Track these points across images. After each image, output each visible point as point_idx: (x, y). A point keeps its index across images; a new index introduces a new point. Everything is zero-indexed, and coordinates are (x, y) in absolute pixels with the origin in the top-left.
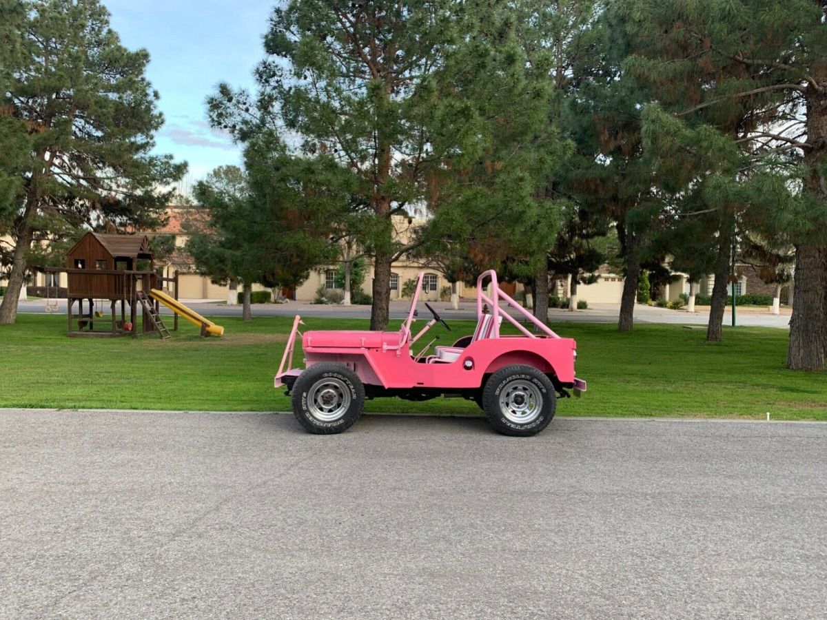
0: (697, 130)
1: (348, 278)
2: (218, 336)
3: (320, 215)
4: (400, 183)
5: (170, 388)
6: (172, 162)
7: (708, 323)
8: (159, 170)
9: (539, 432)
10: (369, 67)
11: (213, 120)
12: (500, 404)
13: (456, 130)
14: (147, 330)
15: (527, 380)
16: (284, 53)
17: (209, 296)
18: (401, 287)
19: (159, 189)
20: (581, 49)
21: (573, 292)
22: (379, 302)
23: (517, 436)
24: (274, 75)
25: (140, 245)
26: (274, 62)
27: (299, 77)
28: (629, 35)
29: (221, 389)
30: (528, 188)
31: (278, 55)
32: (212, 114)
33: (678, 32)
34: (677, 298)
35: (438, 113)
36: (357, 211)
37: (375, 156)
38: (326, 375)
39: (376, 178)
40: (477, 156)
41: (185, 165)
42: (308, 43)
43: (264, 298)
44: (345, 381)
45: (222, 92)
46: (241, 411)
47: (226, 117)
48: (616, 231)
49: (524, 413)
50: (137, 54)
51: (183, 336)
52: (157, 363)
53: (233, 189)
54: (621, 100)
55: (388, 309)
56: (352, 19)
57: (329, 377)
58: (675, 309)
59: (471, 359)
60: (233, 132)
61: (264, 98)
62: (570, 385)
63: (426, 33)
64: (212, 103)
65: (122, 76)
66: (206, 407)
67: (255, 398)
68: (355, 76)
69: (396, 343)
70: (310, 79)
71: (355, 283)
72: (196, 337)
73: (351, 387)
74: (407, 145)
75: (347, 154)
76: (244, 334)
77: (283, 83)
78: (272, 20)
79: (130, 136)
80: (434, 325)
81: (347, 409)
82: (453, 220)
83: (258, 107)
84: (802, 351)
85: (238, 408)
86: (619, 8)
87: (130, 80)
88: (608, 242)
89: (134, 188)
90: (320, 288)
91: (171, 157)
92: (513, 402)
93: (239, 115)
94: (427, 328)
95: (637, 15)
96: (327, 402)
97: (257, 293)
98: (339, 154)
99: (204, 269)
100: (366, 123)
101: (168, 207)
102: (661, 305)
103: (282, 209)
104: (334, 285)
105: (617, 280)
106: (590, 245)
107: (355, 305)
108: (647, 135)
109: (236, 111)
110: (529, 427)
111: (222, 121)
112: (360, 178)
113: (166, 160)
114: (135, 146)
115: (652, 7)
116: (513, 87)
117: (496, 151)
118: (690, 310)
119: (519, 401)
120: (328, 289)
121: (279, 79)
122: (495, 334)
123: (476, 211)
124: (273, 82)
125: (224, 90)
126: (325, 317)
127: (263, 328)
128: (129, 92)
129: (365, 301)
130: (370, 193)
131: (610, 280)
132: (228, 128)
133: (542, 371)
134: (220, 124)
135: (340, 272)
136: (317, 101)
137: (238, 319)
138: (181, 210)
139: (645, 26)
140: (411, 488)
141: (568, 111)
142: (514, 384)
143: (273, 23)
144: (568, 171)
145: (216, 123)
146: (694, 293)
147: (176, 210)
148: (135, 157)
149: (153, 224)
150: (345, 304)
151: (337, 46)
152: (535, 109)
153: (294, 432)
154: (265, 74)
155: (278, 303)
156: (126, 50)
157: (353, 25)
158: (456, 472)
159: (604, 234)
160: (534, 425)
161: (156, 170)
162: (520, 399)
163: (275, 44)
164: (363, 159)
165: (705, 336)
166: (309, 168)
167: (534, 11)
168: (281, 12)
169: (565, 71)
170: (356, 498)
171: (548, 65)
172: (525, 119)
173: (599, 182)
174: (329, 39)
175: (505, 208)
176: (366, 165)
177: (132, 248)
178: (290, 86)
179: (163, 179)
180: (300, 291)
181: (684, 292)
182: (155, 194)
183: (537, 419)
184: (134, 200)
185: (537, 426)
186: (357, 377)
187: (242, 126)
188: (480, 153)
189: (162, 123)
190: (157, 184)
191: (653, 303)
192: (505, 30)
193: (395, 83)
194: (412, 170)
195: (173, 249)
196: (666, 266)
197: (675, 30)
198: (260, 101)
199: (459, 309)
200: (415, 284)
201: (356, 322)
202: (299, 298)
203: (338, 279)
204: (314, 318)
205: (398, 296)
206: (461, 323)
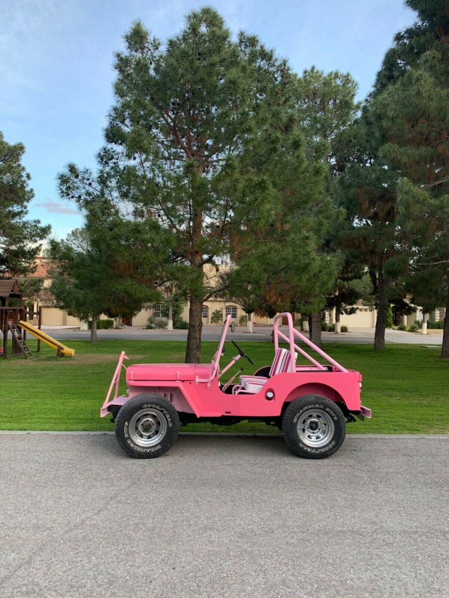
0: (442, 199)
1: (171, 309)
2: (70, 357)
3: (145, 266)
4: (210, 240)
5: (22, 406)
6: (39, 225)
7: (441, 343)
8: (29, 231)
9: (331, 454)
10: (186, 152)
11: (63, 192)
12: (298, 430)
13: (254, 199)
14: (16, 352)
15: (321, 409)
16: (120, 142)
17: (67, 324)
18: (210, 315)
19: (30, 245)
20: (342, 143)
21: (337, 320)
22: (193, 334)
23: (312, 458)
24: (112, 158)
25: (12, 287)
26: (112, 149)
27: (130, 158)
28: (384, 129)
29: (64, 408)
30: (312, 245)
31: (116, 144)
32: (62, 187)
33: (422, 126)
34: (412, 323)
35: (240, 186)
36: (176, 262)
37: (190, 219)
38: (145, 406)
39: (191, 236)
40: (270, 220)
41: (49, 227)
42: (136, 131)
43: (108, 325)
44: (162, 411)
45: (70, 171)
46: (76, 430)
47: (74, 190)
48: (368, 275)
49: (318, 438)
50: (15, 147)
51: (43, 357)
52: (17, 382)
53: (86, 245)
54: (378, 178)
55: (200, 339)
56: (173, 116)
57: (147, 408)
58: (412, 332)
59: (271, 390)
60: (79, 201)
61: (103, 175)
62: (357, 413)
63: (230, 124)
64: (62, 179)
65: (4, 163)
66: (48, 426)
67: (90, 416)
68: (174, 159)
69: (207, 376)
70: (138, 160)
71: (176, 313)
72: (53, 357)
73: (168, 416)
74: (215, 211)
75: (168, 218)
76: (90, 355)
77: (119, 164)
78: (110, 116)
79: (8, 206)
80: (240, 359)
81: (164, 436)
82: (253, 270)
83: (98, 182)
85: (74, 427)
86: (377, 108)
87: (9, 166)
88: (363, 284)
89: (11, 244)
90: (150, 317)
91: (39, 222)
92: (308, 428)
93: (84, 188)
94: (233, 362)
95: (391, 113)
96: (146, 429)
97: (104, 321)
98: (162, 218)
99: (62, 304)
100: (183, 195)
101: (36, 258)
102: (402, 329)
103: (115, 261)
104: (160, 315)
105: (368, 310)
106: (350, 286)
107: (176, 330)
108: (401, 204)
109: (81, 185)
110: (323, 450)
111: (70, 193)
112: (178, 237)
113: (35, 224)
114: (11, 214)
115: (402, 108)
116: (298, 166)
117: (284, 215)
118: (423, 333)
119: (314, 427)
120: (157, 318)
121: (116, 161)
122: (293, 368)
123: (270, 262)
124: (111, 164)
125: (72, 169)
126: (152, 339)
127: (106, 349)
128: (8, 174)
129: (183, 326)
130: (187, 248)
131: (363, 310)
132: (74, 199)
133: (332, 400)
134: (68, 195)
135: (165, 305)
136: (144, 177)
137: (87, 342)
138: (48, 260)
139: (397, 121)
140: (221, 529)
141: (337, 186)
142: (310, 412)
143: (112, 118)
144: (337, 231)
145: (65, 195)
146: (426, 320)
147: (44, 261)
148: (12, 222)
149: (24, 271)
150: (169, 329)
151: (161, 137)
152: (316, 183)
153: (118, 456)
154: (105, 157)
155: (118, 328)
156: (7, 144)
157: (173, 121)
158: (263, 504)
159: (360, 278)
160: (327, 449)
161: (28, 231)
162: (314, 425)
163: (113, 135)
164: (181, 222)
165: (440, 354)
166: (136, 229)
167: (307, 116)
168: (118, 110)
169: (330, 159)
170: (168, 542)
171: (324, 150)
172: (308, 190)
173: (361, 239)
174: (154, 130)
175: (294, 260)
176: (183, 227)
177: (5, 290)
178: (124, 166)
179: (32, 237)
180: (135, 320)
181: (417, 319)
182: (27, 249)
183: (330, 443)
184: (10, 253)
185: (330, 450)
186: (173, 407)
187: (86, 197)
188: (274, 217)
189: (33, 197)
190: (28, 242)
191: (396, 327)
192: (290, 125)
193: (206, 164)
194: (220, 231)
195: (40, 289)
196: (407, 301)
197: (419, 125)
198: (100, 177)
199: (253, 333)
200: (220, 313)
201: (177, 343)
202: (135, 325)
203: (164, 310)
204: (145, 341)
205: (208, 323)
206: (255, 344)
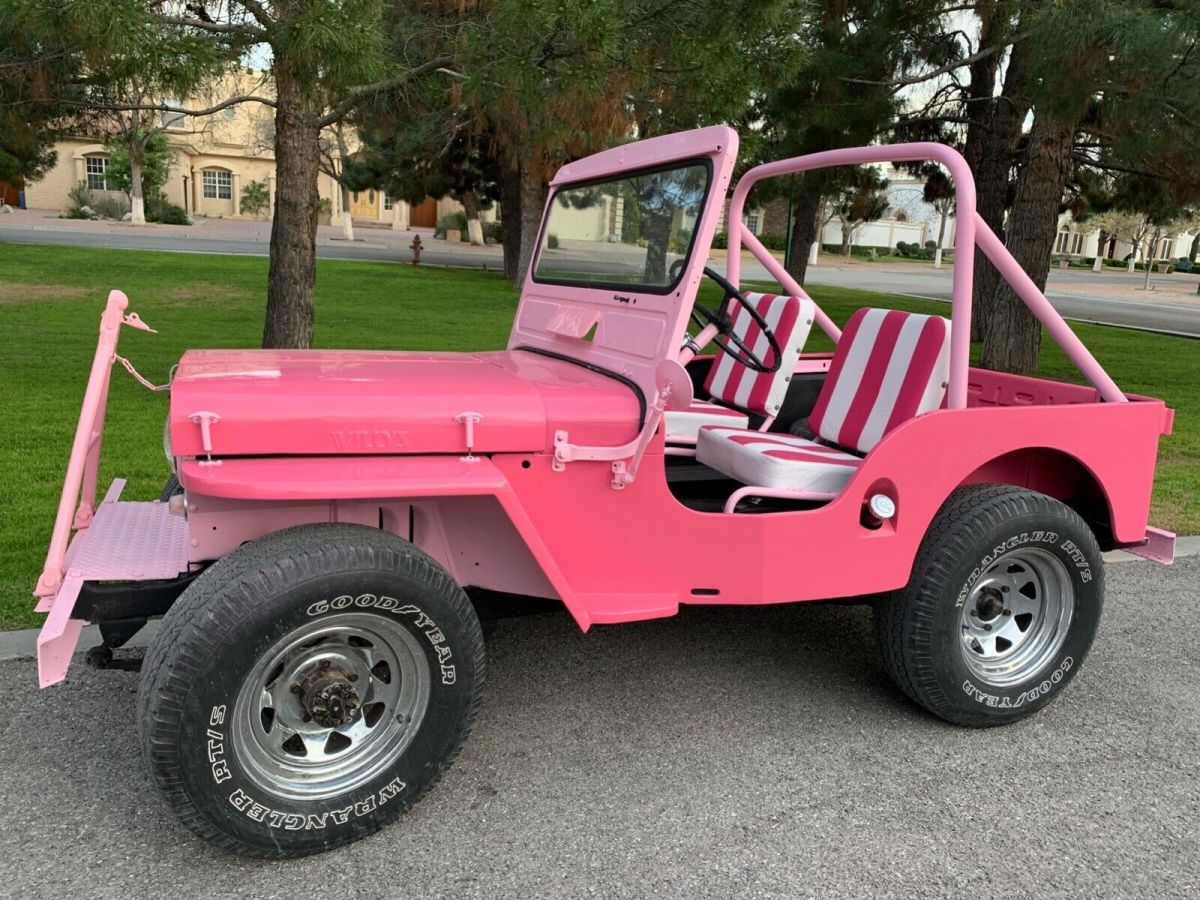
1: (136, 171)
15: (1046, 545)
38: (321, 605)
49: (1001, 644)
57: (328, 611)
71: (151, 182)
73: (437, 638)
81: (413, 726)
84: (1012, 340)
90: (77, 188)
104: (105, 182)
107: (154, 224)
110: (1034, 695)
120: (95, 191)
126: (94, 245)
129: (171, 216)
135: (118, 159)
142: (1001, 560)
150: (135, 222)
160: (1045, 687)
180: (33, 191)
183: (1054, 664)
185: (1054, 691)
199: (355, 240)
200: (263, 190)
201: (168, 258)
202: (34, 206)
203: (113, 172)
204: (74, 248)
205: (234, 211)
206: (376, 267)
